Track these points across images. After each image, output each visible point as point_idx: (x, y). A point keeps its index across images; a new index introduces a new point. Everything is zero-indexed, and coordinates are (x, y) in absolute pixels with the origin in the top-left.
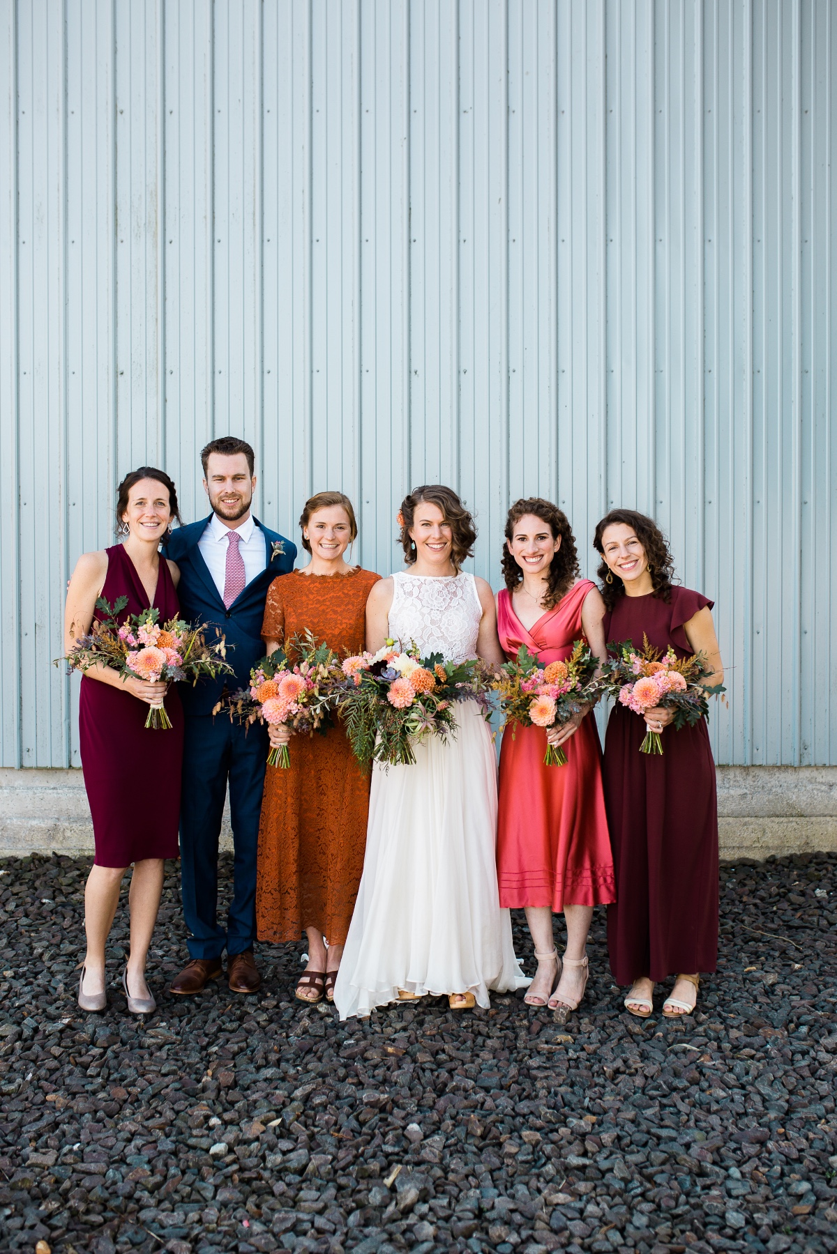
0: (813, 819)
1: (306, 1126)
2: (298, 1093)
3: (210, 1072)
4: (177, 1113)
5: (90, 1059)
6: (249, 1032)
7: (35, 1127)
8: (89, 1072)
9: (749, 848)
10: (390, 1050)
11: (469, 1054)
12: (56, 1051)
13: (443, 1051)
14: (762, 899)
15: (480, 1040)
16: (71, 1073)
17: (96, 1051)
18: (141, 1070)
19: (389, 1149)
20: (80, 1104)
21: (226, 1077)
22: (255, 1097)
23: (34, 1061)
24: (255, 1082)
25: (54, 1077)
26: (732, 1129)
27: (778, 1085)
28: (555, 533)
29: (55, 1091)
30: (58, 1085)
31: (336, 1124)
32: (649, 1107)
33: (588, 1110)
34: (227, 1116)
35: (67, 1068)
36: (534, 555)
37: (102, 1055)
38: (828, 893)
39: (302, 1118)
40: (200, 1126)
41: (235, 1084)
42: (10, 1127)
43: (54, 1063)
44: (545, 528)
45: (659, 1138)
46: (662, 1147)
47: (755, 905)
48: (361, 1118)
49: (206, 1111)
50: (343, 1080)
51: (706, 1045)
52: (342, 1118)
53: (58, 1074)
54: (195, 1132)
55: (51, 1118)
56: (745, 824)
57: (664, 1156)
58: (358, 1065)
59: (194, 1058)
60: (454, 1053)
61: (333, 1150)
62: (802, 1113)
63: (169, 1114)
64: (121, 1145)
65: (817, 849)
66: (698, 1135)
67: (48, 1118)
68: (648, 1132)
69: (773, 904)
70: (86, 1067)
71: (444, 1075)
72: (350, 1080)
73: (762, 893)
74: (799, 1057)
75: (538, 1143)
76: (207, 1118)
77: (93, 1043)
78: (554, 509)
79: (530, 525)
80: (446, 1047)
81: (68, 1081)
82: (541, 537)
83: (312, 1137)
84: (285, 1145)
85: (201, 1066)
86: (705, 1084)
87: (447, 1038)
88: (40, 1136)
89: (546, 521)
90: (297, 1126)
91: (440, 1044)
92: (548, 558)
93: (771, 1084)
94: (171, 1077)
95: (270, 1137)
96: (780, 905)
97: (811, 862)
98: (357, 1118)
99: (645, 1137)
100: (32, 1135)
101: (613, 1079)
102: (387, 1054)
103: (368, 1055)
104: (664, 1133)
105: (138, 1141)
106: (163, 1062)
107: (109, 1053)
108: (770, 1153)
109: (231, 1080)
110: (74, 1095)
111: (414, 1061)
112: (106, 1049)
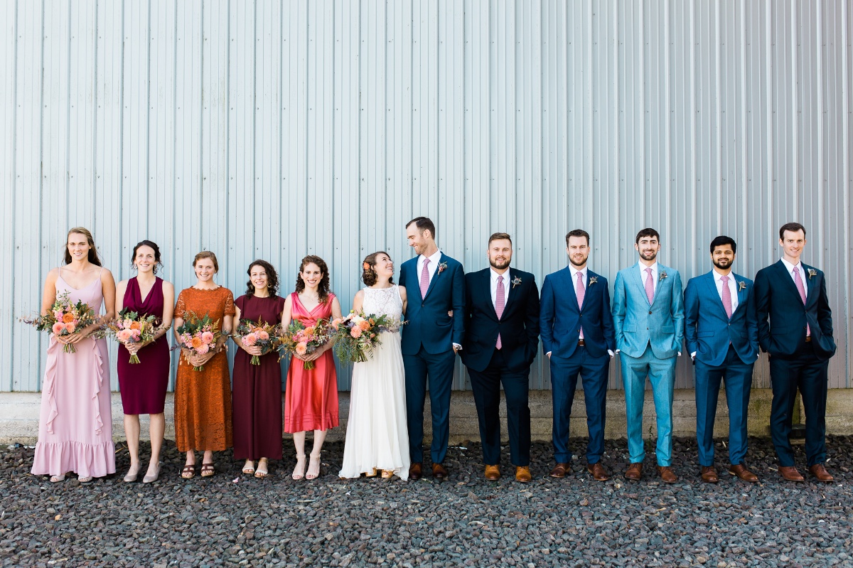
0: (577, 419)
1: (286, 554)
2: (283, 541)
3: (242, 533)
4: (224, 549)
5: (182, 528)
6: (264, 517)
7: (156, 555)
8: (183, 534)
9: (542, 435)
10: (331, 523)
11: (370, 525)
12: (166, 525)
13: (358, 524)
14: (543, 460)
15: (377, 520)
16: (173, 534)
17: (186, 526)
18: (208, 533)
19: (324, 561)
20: (178, 546)
21: (250, 534)
22: (263, 543)
23: (155, 530)
24: (264, 537)
25: (165, 536)
26: (487, 553)
27: (515, 537)
28: (322, 271)
29: (166, 541)
30: (167, 539)
31: (300, 552)
32: (451, 545)
33: (422, 547)
34: (249, 550)
35: (172, 532)
36: (313, 280)
37: (189, 527)
38: (579, 457)
39: (284, 550)
40: (234, 554)
41: (254, 538)
42: (144, 555)
43: (166, 530)
44: (318, 269)
45: (451, 557)
46: (452, 560)
47: (538, 463)
48: (313, 549)
49: (239, 548)
50: (307, 536)
51: (487, 522)
52: (304, 550)
53: (167, 535)
54: (233, 556)
55: (164, 551)
56: (540, 422)
57: (451, 563)
58: (314, 530)
59: (235, 528)
60: (362, 525)
61: (297, 562)
62: (522, 548)
63: (221, 550)
64: (197, 561)
65: (579, 435)
66: (470, 556)
67: (162, 551)
68: (447, 555)
69: (547, 462)
70: (181, 532)
71: (356, 533)
72: (310, 535)
73: (543, 457)
74: (531, 526)
75: (394, 558)
76: (239, 551)
77: (185, 522)
78: (322, 261)
79: (312, 267)
80: (359, 522)
81: (172, 538)
82: (316, 273)
83: (288, 558)
84: (275, 560)
85: (238, 531)
86: (481, 537)
87: (360, 518)
88: (159, 558)
89: (319, 266)
90: (281, 553)
91: (356, 521)
92: (318, 282)
93: (512, 537)
94: (223, 536)
95: (268, 557)
96: (551, 463)
97: (574, 442)
98: (311, 550)
99: (444, 556)
100: (154, 558)
101: (437, 536)
102: (329, 526)
103: (320, 526)
104: (454, 555)
105: (206, 560)
106: (218, 530)
107: (192, 526)
108: (502, 562)
109: (252, 536)
110: (175, 543)
111: (342, 528)
112: (191, 525)
